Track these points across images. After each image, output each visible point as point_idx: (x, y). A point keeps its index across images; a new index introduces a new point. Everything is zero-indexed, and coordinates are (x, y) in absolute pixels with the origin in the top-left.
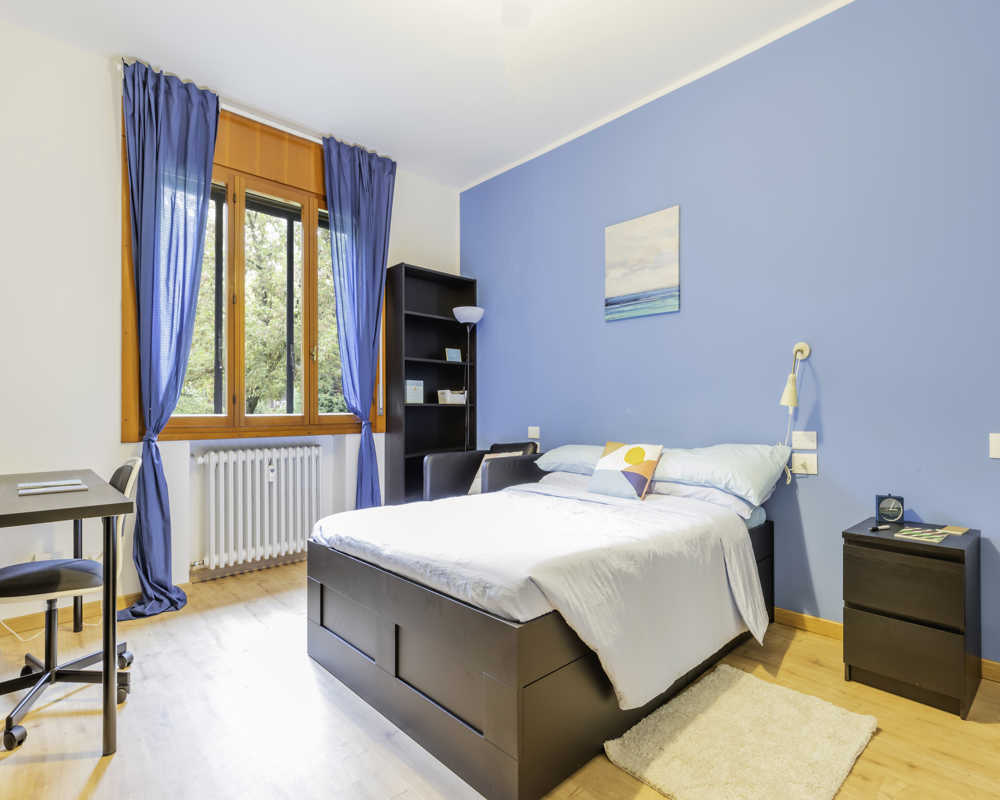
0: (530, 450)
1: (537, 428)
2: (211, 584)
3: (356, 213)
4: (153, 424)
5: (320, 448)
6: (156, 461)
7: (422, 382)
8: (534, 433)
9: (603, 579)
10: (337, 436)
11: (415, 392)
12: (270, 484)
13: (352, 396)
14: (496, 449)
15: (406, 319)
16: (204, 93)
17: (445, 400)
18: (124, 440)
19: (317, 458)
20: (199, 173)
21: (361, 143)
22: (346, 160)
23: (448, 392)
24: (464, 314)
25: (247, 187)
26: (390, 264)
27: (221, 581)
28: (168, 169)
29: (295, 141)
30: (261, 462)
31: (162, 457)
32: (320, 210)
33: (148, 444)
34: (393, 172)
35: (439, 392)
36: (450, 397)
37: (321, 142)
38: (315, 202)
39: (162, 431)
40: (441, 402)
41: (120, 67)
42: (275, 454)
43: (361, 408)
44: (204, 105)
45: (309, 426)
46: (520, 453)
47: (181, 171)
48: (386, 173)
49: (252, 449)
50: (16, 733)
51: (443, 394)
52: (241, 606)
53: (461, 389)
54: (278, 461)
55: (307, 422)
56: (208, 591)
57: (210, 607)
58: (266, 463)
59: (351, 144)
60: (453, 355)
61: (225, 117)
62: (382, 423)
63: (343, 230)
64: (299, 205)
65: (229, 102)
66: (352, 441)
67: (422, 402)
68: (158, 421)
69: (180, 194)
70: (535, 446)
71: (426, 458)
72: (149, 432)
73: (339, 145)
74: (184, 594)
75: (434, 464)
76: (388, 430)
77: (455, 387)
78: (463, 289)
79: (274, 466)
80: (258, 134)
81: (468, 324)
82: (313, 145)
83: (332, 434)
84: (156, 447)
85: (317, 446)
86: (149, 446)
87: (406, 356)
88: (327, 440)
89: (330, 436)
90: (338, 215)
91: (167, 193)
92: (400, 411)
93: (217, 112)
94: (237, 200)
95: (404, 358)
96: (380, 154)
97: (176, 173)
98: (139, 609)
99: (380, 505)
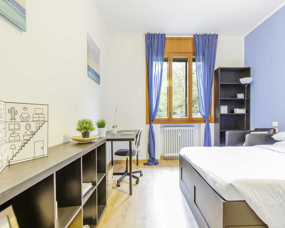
0: (272, 131)
1: (277, 123)
2: (166, 160)
3: (204, 55)
4: (152, 120)
5: (194, 127)
6: (152, 129)
7: (227, 106)
8: (275, 124)
9: (277, 194)
10: (199, 124)
11: (224, 110)
12: (180, 136)
13: (203, 112)
14: (256, 130)
15: (221, 85)
16: (162, 35)
17: (236, 112)
18: (147, 124)
19: (193, 130)
20: (161, 56)
21: (205, 33)
22: (200, 39)
23: (238, 109)
24: (244, 81)
25: (173, 56)
26: (216, 68)
27: (168, 160)
28: (154, 57)
29: (185, 39)
30: (177, 130)
31: (153, 128)
32: (193, 57)
33: (151, 124)
34: (217, 38)
35: (235, 109)
36: (238, 111)
37: (193, 37)
38: (191, 55)
39: (154, 122)
40: (235, 113)
41: (145, 36)
42: (181, 128)
43: (206, 115)
44: (162, 38)
45: (190, 121)
46: (267, 132)
47: (157, 57)
48: (214, 39)
49: (175, 127)
50: (119, 184)
51: (236, 110)
52: (169, 168)
53: (243, 108)
54: (182, 130)
55: (189, 120)
56: (164, 162)
57: (163, 166)
58: (178, 131)
59: (202, 34)
60: (240, 96)
61: (167, 39)
62: (213, 120)
63: (199, 61)
64: (187, 57)
65: (168, 35)
66: (203, 126)
67: (227, 113)
68: (153, 119)
69: (157, 63)
70: (275, 130)
71: (226, 132)
72: (151, 122)
73: (198, 35)
74: (158, 162)
75: (230, 134)
76: (215, 122)
77: (241, 107)
78: (245, 72)
79: (181, 132)
80: (176, 41)
81: (246, 84)
82: (191, 38)
83: (198, 123)
84: (152, 126)
85: (193, 126)
86: (151, 125)
87: (221, 98)
88: (196, 125)
89: (197, 124)
90: (198, 57)
91: (154, 63)
92: (218, 116)
93: (165, 38)
94: (170, 60)
95: (220, 99)
96: (212, 34)
97: (156, 58)
98: (148, 163)
99: (211, 146)
